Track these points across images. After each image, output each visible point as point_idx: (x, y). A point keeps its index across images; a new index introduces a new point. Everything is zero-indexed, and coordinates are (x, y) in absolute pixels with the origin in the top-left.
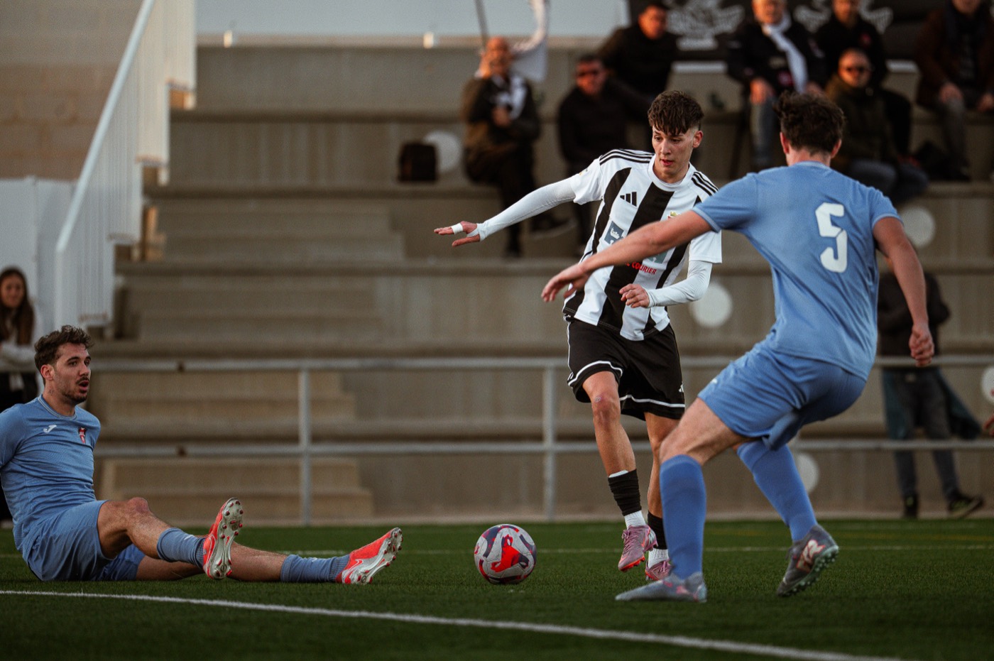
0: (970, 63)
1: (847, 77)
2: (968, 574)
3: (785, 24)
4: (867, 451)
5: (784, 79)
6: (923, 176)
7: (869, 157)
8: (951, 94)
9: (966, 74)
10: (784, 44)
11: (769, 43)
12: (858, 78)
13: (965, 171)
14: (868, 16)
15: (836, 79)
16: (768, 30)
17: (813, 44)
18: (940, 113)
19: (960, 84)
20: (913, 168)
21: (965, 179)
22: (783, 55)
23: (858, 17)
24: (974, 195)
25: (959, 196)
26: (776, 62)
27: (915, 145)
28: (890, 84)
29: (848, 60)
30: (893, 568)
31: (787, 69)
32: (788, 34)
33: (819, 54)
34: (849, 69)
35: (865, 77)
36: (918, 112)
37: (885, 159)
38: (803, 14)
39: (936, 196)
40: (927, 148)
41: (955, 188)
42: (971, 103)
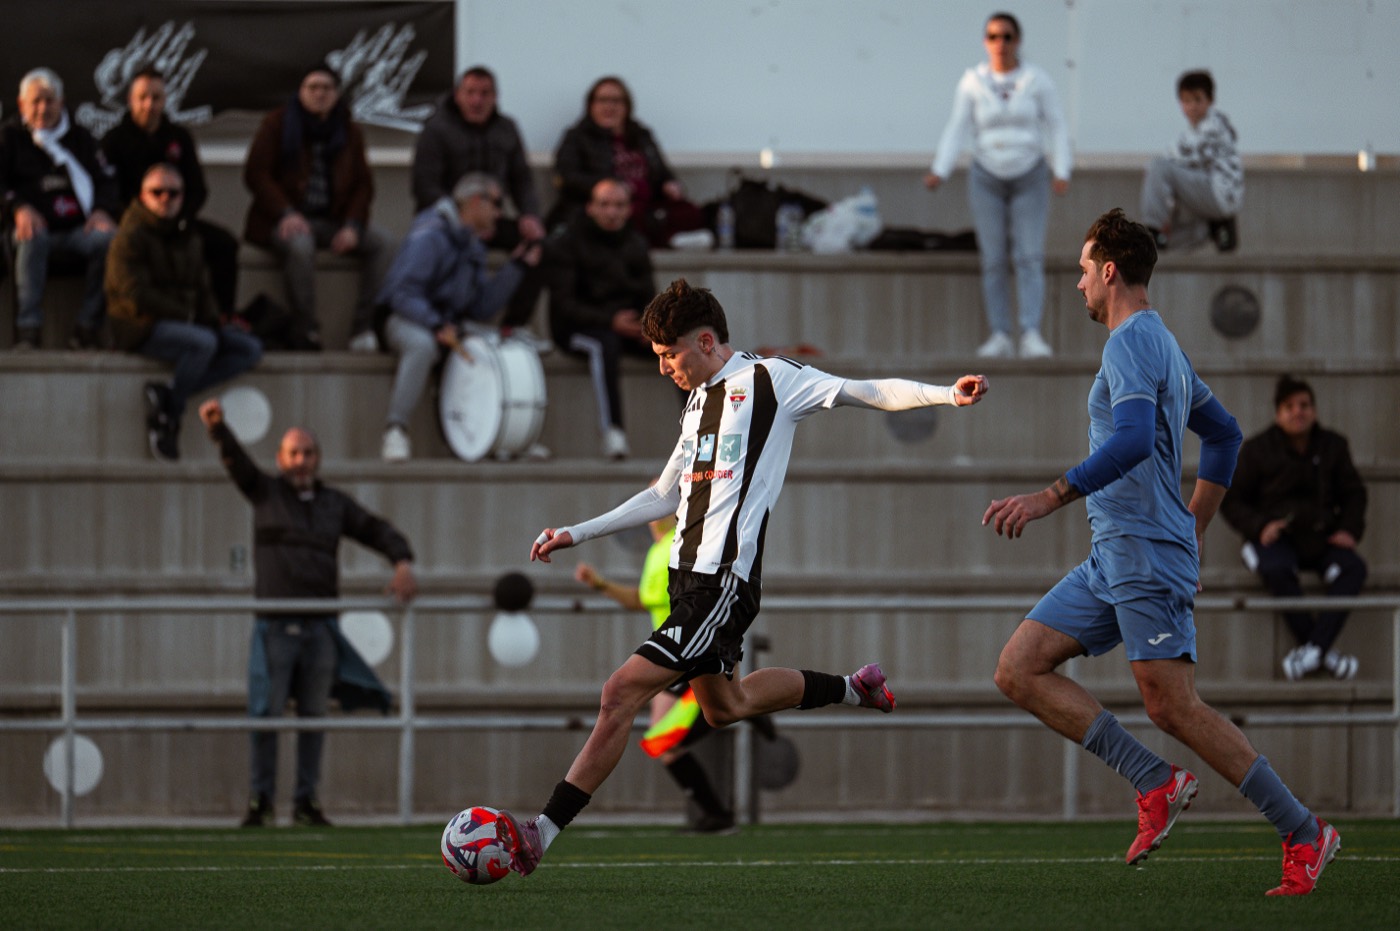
0: (321, 183)
1: (152, 203)
2: (311, 906)
3: (63, 128)
4: (172, 731)
5: (62, 207)
6: (255, 343)
7: (180, 318)
8: (294, 228)
9: (317, 199)
10: (61, 156)
11: (42, 157)
12: (167, 204)
13: (313, 336)
14: (177, 117)
15: (134, 204)
16: (39, 136)
17: (100, 156)
18: (279, 255)
19: (310, 213)
20: (240, 333)
21: (315, 348)
22: (63, 171)
23: (164, 118)
24: (327, 370)
25: (305, 371)
26: (51, 183)
27: (243, 299)
28: (208, 213)
29: (152, 181)
30: (207, 897)
31: (70, 193)
32: (65, 142)
33: (110, 171)
34: (157, 192)
35: (177, 204)
36: (247, 253)
37: (201, 320)
38: (87, 114)
39: (270, 371)
40: (260, 304)
41: (299, 359)
42: (322, 242)
